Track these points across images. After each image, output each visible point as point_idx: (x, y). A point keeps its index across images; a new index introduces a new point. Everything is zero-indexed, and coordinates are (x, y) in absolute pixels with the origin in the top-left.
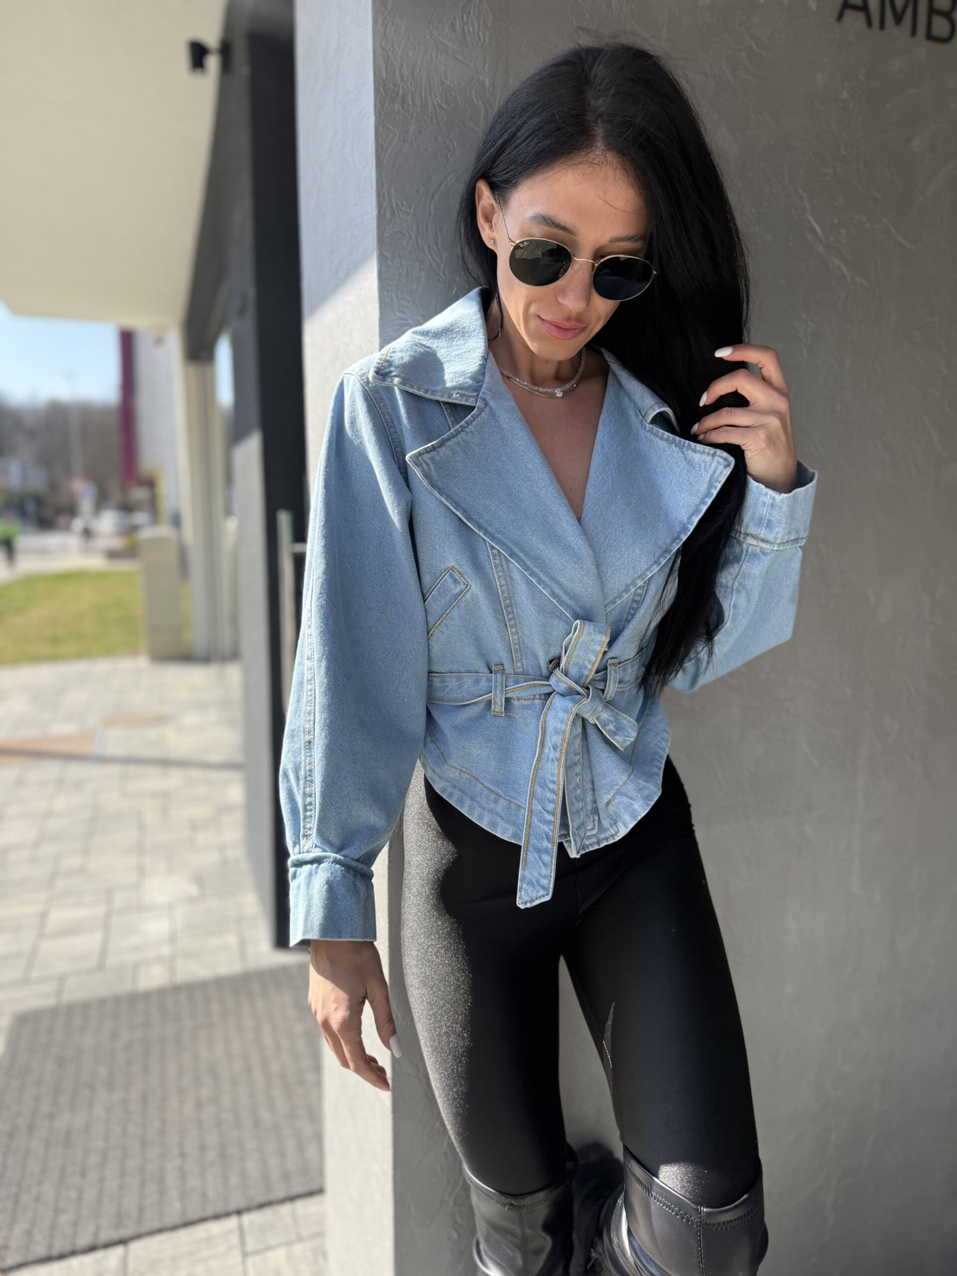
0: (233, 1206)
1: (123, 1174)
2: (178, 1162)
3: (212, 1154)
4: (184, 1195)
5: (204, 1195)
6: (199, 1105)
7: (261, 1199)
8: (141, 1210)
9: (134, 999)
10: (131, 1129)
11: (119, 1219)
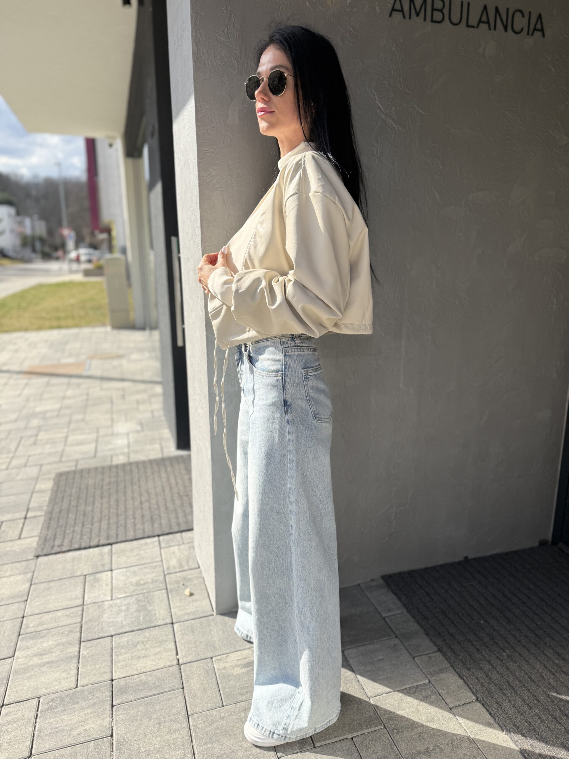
0: (155, 534)
1: (109, 524)
2: (132, 520)
3: (147, 518)
4: (135, 531)
5: (144, 530)
6: (141, 503)
7: (167, 532)
8: (117, 535)
9: (110, 467)
10: (112, 511)
11: (108, 537)
